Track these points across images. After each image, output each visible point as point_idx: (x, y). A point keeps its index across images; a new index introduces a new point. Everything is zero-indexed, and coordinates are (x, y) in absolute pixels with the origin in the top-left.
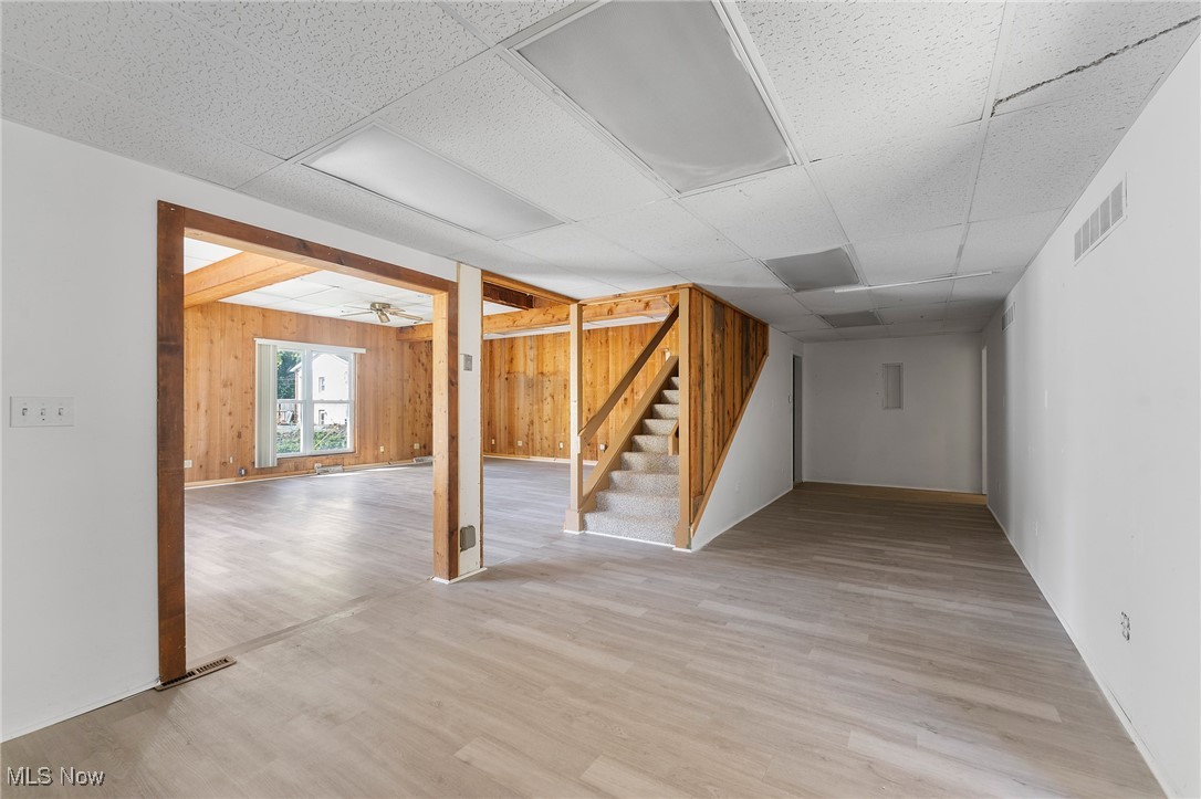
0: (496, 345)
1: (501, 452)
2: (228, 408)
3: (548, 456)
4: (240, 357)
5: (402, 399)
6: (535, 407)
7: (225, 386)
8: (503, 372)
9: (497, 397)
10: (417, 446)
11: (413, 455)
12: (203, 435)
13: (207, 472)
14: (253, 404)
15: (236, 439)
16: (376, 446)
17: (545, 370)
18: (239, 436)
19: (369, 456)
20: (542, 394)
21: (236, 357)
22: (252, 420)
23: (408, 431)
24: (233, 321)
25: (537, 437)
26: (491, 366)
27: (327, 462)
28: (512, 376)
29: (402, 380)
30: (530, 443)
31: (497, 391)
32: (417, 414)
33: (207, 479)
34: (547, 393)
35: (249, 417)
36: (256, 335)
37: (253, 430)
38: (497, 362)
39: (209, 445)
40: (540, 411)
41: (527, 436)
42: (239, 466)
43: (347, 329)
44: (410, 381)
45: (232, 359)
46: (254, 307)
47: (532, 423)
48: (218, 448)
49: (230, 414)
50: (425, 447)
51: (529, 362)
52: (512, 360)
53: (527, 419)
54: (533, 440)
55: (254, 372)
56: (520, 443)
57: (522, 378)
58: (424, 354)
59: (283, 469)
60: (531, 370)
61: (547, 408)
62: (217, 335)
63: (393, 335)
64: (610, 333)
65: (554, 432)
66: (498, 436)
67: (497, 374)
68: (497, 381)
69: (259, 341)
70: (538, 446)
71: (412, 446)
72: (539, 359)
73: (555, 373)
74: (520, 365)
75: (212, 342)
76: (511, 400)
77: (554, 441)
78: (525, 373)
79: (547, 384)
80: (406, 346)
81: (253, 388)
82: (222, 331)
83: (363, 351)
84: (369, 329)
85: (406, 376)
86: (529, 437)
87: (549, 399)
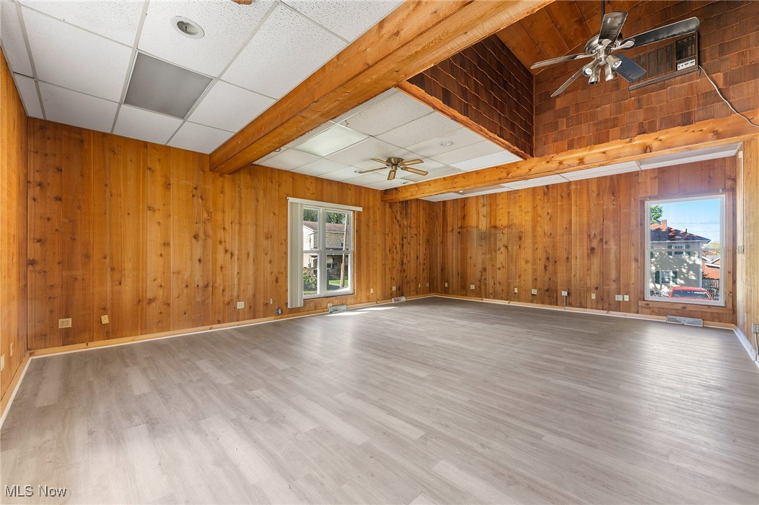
0: (449, 206)
1: (454, 294)
2: (268, 257)
3: (502, 299)
4: (277, 213)
5: (385, 250)
6: (488, 256)
7: (267, 238)
8: (455, 227)
9: (450, 247)
10: (394, 288)
11: (391, 296)
12: (251, 280)
13: (254, 311)
14: (286, 253)
15: (274, 283)
16: (368, 289)
17: (498, 224)
18: (277, 281)
19: (364, 299)
20: (495, 244)
21: (274, 214)
22: (286, 268)
23: (388, 277)
24: (272, 182)
25: (491, 283)
26: (443, 222)
27: (336, 302)
28: (465, 230)
29: (385, 234)
30: (483, 287)
31: (449, 243)
32: (394, 262)
33: (254, 317)
34: (500, 244)
35: (283, 264)
36: (288, 195)
37: (286, 276)
38: (450, 219)
39: (256, 288)
40: (493, 260)
41: (480, 281)
42: (277, 307)
43: (349, 192)
44: (390, 234)
45: (272, 215)
46: (286, 171)
47: (485, 269)
48: (262, 291)
49: (270, 262)
50: (399, 289)
51: (481, 217)
52: (464, 217)
53: (479, 267)
54: (485, 285)
55: (287, 227)
56: (473, 287)
57: (475, 231)
58: (399, 212)
59: (307, 309)
60: (483, 224)
61: (501, 258)
62: (261, 194)
63: (378, 196)
64: (573, 187)
65: (508, 279)
66: (451, 280)
67: (450, 228)
68: (450, 235)
69: (291, 200)
70: (491, 290)
71: (391, 289)
72: (492, 214)
73: (509, 226)
74: (472, 221)
75: (257, 200)
76: (464, 252)
77: (508, 285)
78: (477, 227)
79: (499, 236)
80: (387, 206)
81: (286, 240)
82: (265, 191)
83: (360, 209)
84: (363, 192)
85: (387, 230)
86: (482, 283)
87: (503, 249)
